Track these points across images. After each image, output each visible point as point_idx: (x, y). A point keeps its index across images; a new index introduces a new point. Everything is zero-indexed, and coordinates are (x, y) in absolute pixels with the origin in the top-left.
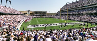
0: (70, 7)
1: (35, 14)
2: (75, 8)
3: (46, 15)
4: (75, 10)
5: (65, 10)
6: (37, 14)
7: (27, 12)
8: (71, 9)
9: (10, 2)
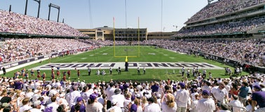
0: (218, 13)
1: (116, 35)
2: (233, 15)
3: (145, 39)
4: (231, 21)
5: (200, 22)
6: (120, 35)
7: (96, 31)
8: (217, 18)
9: (59, 9)
